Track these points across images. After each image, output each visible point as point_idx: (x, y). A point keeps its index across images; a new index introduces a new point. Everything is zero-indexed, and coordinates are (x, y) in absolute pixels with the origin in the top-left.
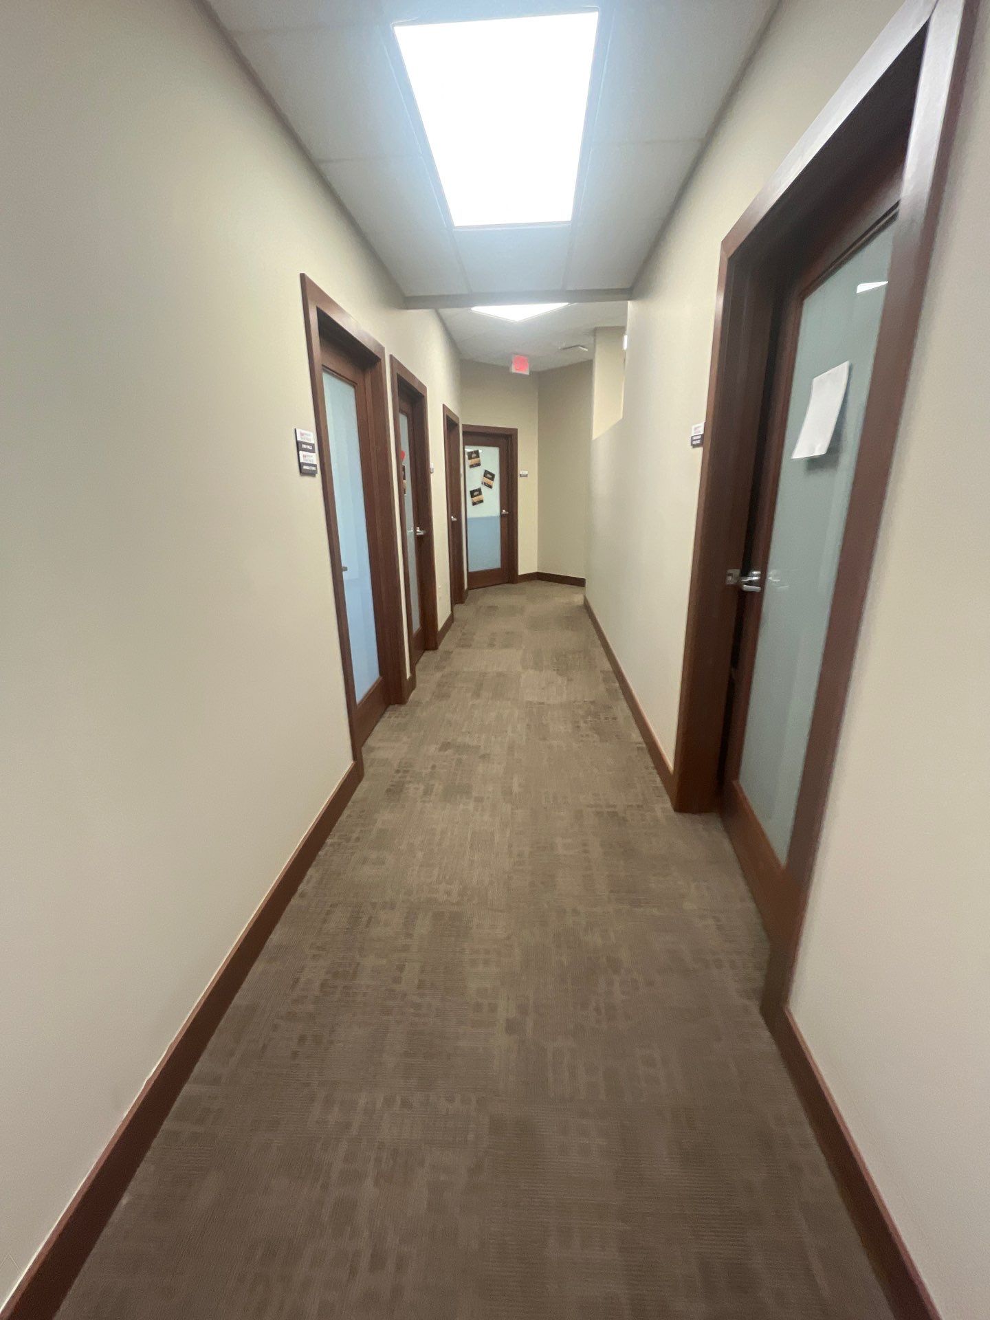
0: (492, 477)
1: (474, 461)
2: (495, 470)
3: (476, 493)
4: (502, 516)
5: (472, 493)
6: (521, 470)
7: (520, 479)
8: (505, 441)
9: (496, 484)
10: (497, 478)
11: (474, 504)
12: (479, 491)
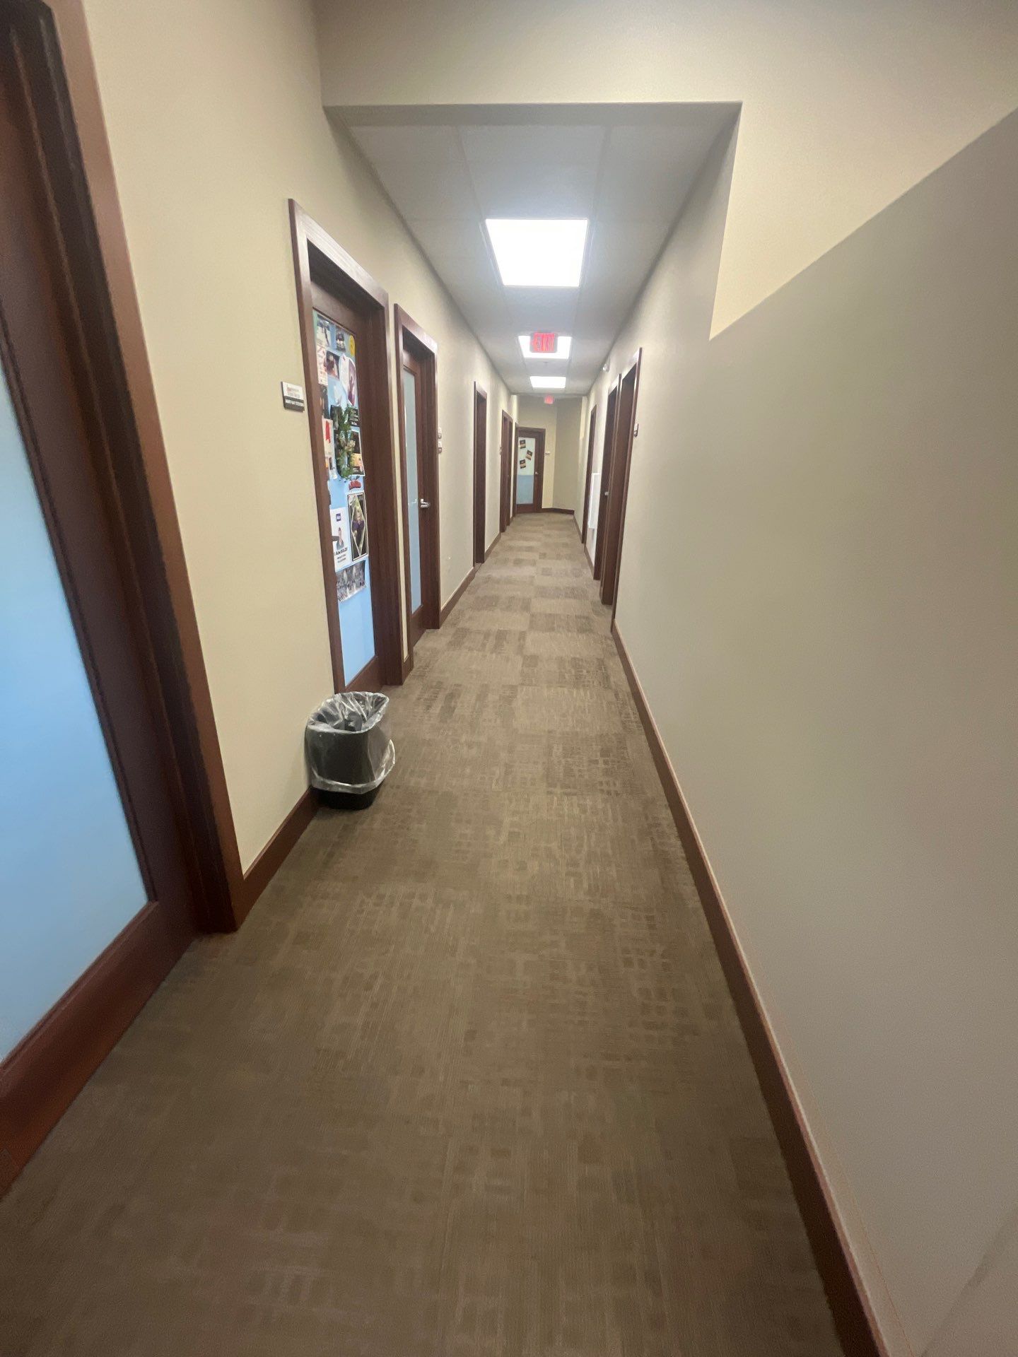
0: (531, 455)
1: (523, 445)
2: (533, 450)
3: (523, 462)
4: (535, 475)
5: (521, 462)
6: (546, 451)
7: (546, 457)
8: (539, 436)
9: (533, 458)
10: (533, 455)
11: (521, 468)
12: (524, 461)
